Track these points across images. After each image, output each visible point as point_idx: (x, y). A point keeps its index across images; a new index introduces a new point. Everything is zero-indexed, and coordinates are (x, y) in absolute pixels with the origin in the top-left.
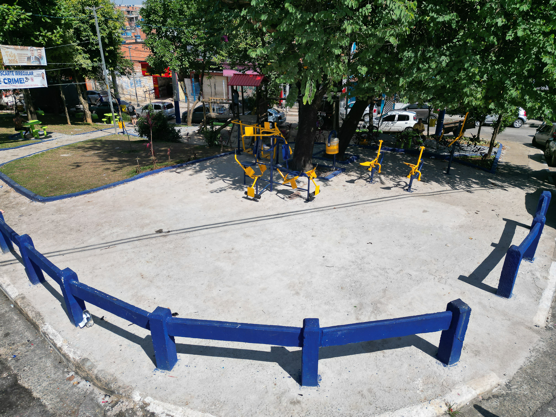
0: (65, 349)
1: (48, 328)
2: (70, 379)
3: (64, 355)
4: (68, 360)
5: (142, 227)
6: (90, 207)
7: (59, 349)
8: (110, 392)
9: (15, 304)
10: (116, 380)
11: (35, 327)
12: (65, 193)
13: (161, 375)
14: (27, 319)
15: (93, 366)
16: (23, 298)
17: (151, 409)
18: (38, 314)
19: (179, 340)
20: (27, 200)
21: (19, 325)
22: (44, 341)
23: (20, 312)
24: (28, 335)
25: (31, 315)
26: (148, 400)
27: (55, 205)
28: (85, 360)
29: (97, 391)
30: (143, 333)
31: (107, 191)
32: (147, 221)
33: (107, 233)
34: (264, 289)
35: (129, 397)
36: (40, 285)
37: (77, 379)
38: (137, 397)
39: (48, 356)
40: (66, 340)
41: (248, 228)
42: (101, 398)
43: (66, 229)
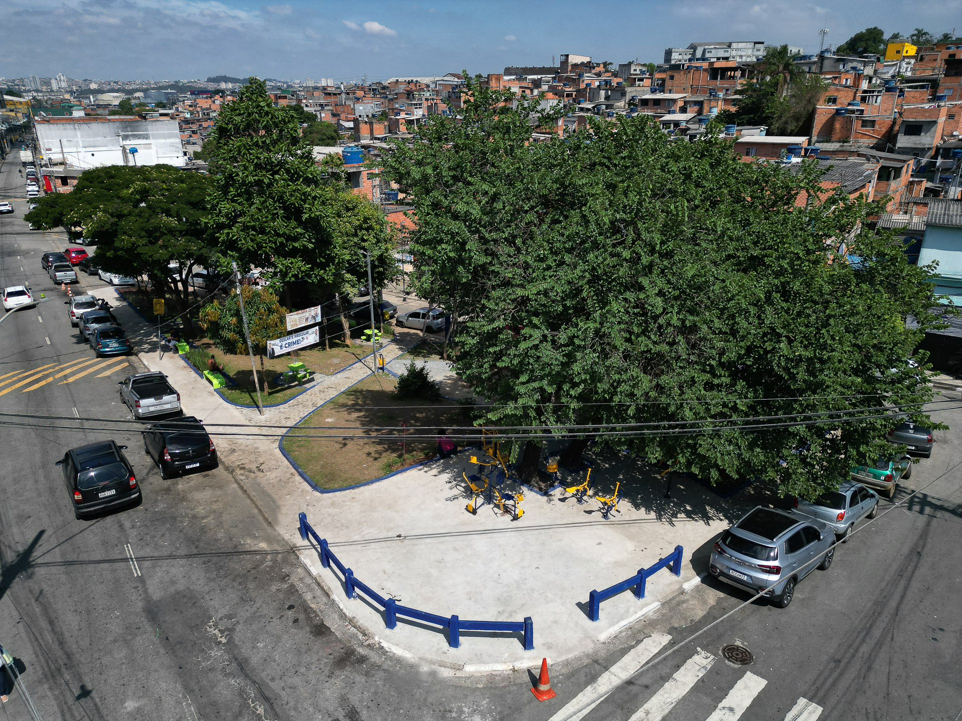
0: (345, 610)
1: (334, 597)
2: (347, 626)
3: (344, 613)
4: (346, 616)
5: (389, 530)
6: (354, 504)
7: (342, 610)
8: (365, 635)
9: (316, 579)
10: (368, 629)
11: (328, 595)
12: (336, 486)
13: (388, 631)
14: (323, 589)
15: (358, 621)
16: (320, 576)
17: (382, 644)
18: (329, 588)
19: (397, 615)
20: (309, 488)
21: (319, 592)
22: (333, 604)
23: (319, 584)
24: (324, 599)
25: (326, 588)
26: (381, 641)
27: (330, 498)
28: (354, 618)
29: (359, 633)
30: (382, 609)
31: (366, 487)
32: (392, 525)
33: (365, 532)
34: (452, 593)
35: (373, 638)
36: (328, 568)
37: (349, 626)
38: (377, 639)
39: (336, 612)
40: (345, 605)
41: (459, 542)
42: (361, 637)
43: (339, 524)
